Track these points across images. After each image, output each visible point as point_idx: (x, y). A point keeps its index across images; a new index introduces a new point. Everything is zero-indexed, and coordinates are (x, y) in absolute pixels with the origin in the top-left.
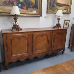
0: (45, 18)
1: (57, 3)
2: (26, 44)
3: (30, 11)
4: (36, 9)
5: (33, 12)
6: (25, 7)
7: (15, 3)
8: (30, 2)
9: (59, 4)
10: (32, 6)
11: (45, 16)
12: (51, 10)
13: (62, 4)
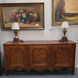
0: (50, 30)
1: (66, 14)
2: (23, 56)
3: (33, 25)
4: (39, 22)
5: (36, 26)
6: (28, 22)
7: (19, 19)
8: (32, 17)
9: (69, 14)
10: (34, 20)
11: (50, 28)
12: (57, 22)
13: (73, 14)
